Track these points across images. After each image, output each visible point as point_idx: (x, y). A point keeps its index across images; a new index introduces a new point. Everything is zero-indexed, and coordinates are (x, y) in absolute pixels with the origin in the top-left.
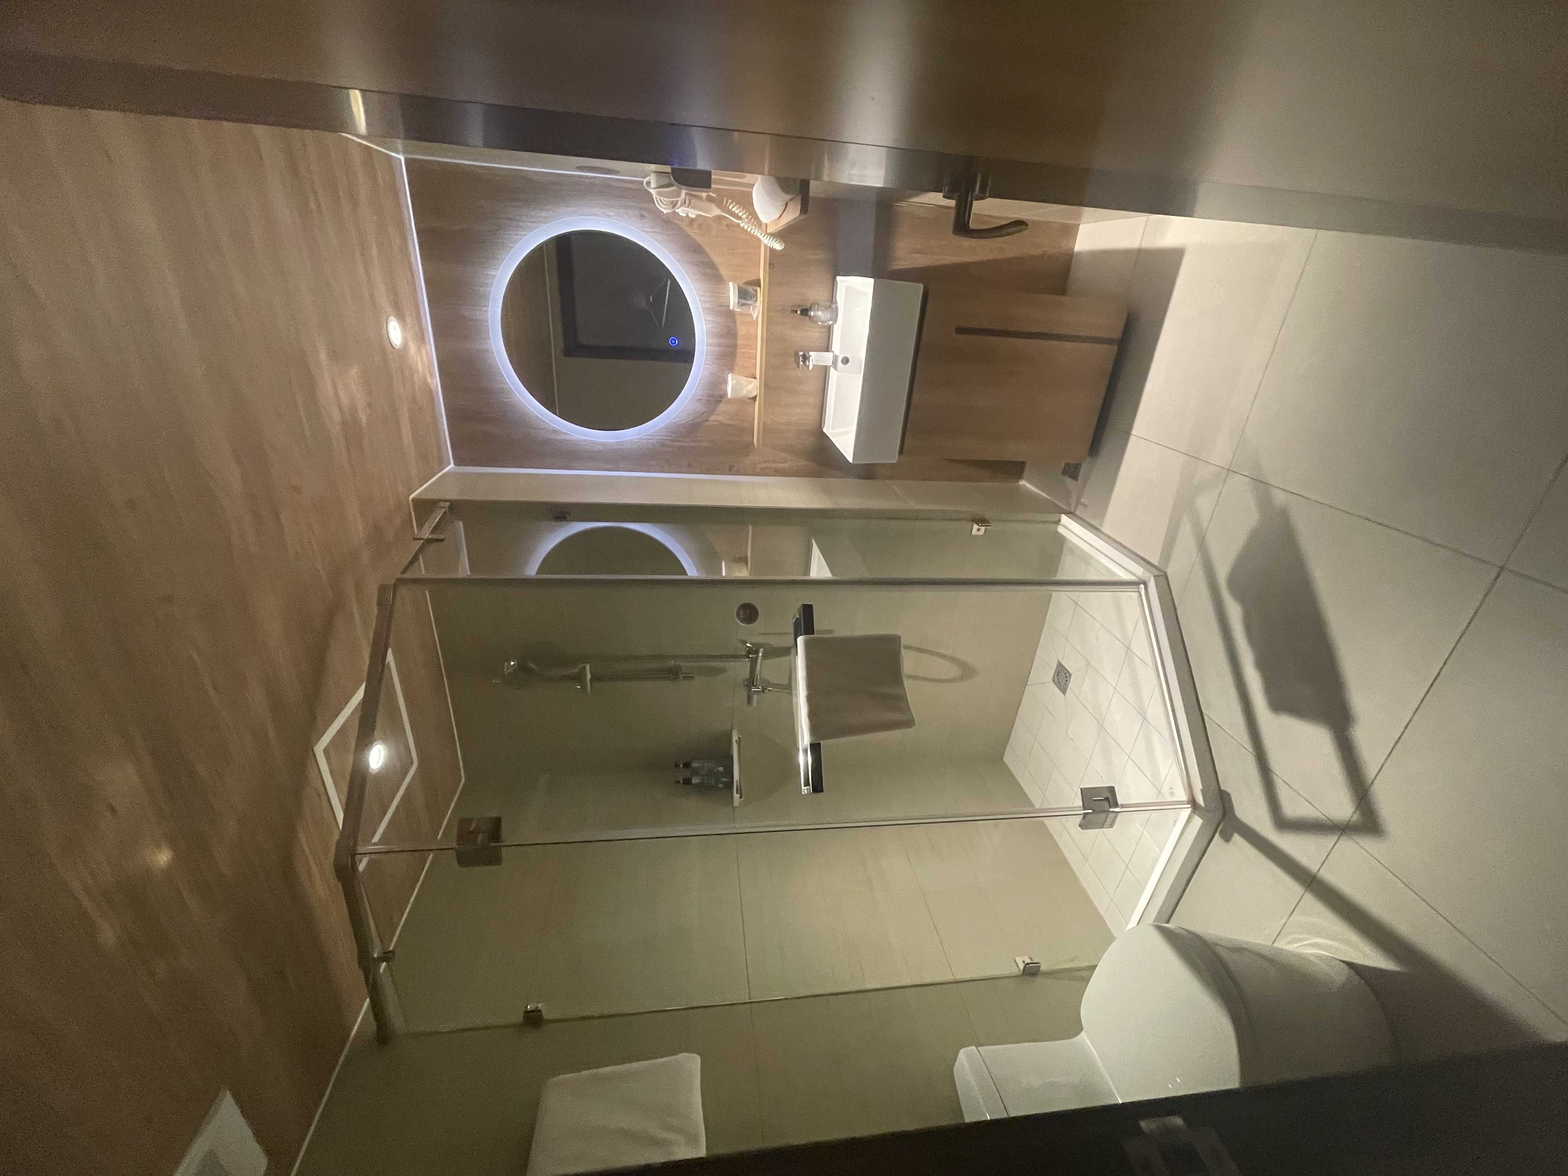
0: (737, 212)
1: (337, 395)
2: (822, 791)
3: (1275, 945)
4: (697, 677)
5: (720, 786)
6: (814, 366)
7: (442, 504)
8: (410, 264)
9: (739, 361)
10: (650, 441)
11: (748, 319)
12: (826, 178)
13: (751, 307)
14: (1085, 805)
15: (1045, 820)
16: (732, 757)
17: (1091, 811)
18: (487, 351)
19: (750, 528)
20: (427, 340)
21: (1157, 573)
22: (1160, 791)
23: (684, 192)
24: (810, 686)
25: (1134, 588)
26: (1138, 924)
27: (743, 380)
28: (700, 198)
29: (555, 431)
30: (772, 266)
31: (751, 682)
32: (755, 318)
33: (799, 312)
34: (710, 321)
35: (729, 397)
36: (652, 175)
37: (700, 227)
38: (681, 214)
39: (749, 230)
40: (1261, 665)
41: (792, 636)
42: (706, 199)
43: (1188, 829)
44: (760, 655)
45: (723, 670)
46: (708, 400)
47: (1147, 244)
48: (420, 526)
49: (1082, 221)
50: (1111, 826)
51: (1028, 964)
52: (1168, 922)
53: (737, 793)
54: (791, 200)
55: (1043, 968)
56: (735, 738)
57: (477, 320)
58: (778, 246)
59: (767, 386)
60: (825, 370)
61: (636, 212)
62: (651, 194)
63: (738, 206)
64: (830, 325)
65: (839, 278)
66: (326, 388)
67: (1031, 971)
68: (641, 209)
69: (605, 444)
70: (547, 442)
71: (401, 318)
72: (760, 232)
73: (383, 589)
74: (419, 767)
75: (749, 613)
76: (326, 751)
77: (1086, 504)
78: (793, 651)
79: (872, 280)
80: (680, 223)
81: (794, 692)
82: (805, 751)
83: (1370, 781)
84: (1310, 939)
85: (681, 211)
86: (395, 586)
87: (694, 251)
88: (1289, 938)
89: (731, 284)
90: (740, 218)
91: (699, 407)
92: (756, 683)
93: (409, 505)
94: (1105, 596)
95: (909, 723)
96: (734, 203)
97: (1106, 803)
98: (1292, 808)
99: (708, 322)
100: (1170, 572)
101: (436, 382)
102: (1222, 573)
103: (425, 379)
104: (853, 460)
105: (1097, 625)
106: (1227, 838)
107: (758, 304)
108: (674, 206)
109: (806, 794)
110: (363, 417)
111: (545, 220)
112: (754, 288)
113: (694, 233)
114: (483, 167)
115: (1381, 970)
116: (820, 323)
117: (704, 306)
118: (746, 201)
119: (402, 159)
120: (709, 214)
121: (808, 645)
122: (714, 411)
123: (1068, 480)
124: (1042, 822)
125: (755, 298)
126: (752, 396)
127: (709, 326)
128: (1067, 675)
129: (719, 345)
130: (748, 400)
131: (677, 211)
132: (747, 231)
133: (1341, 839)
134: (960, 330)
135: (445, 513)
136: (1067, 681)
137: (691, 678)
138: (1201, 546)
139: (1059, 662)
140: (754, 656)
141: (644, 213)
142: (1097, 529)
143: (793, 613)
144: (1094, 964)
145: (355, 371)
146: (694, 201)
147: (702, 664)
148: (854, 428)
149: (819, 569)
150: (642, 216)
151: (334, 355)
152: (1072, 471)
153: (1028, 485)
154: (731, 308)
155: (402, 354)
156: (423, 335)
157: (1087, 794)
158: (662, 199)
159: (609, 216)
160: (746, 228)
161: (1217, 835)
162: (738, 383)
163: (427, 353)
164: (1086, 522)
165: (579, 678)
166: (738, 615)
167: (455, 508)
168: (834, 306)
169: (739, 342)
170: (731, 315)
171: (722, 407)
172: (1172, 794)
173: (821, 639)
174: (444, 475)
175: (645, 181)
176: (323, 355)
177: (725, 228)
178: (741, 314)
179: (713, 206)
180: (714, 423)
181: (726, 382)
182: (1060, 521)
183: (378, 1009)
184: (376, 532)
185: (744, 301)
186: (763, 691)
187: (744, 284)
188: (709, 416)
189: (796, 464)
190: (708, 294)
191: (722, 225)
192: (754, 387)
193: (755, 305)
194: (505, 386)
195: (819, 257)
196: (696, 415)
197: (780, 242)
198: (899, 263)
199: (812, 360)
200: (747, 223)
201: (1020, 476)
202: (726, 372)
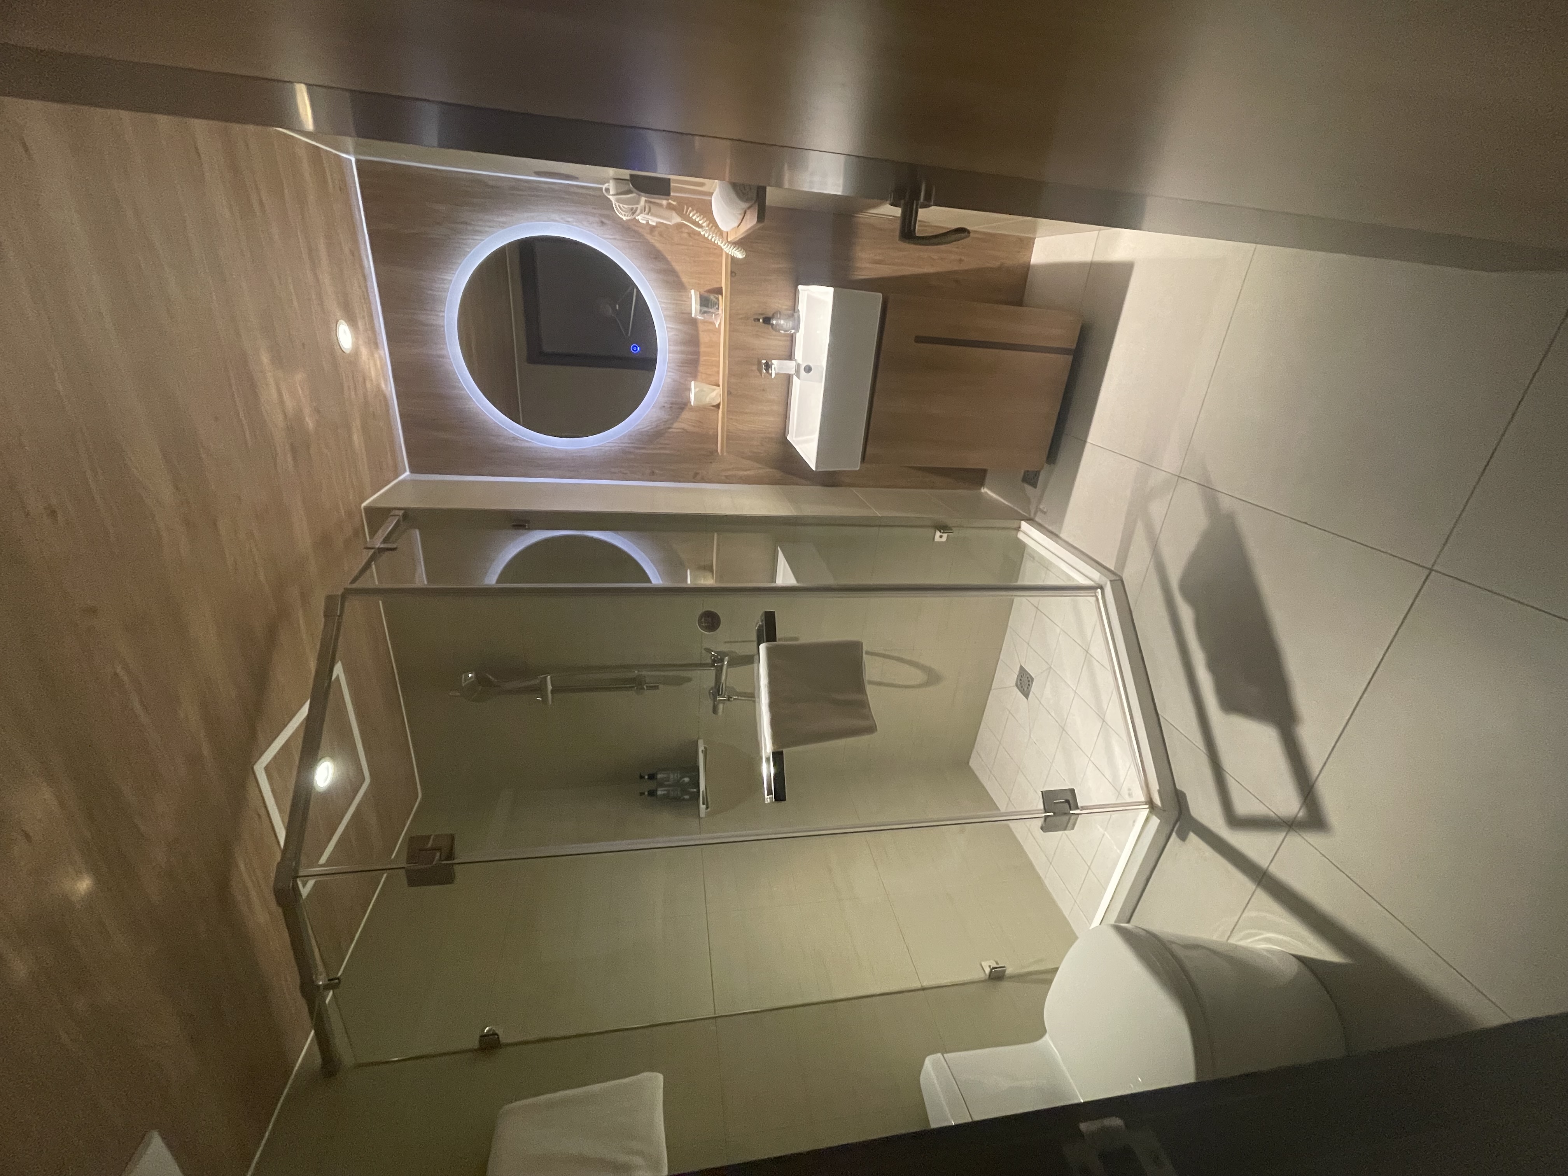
0: (697, 220)
1: (282, 402)
2: (785, 800)
3: (1229, 941)
4: (661, 686)
5: (687, 797)
6: (776, 374)
7: (397, 512)
8: (362, 267)
9: (701, 369)
10: (612, 448)
11: (710, 327)
12: (786, 186)
13: (714, 315)
14: (1046, 808)
15: (1011, 824)
16: (698, 768)
17: (1052, 814)
18: (443, 356)
19: (716, 535)
20: (380, 345)
21: (1113, 578)
22: (1119, 793)
23: (643, 199)
24: (772, 693)
25: (1091, 593)
26: (1100, 924)
27: (706, 387)
28: (661, 205)
29: (515, 439)
30: (733, 274)
31: (717, 690)
32: (717, 326)
33: (761, 320)
34: (673, 328)
35: (692, 404)
36: (611, 181)
37: (661, 235)
38: (641, 221)
39: (710, 238)
40: (1213, 665)
41: (755, 644)
42: (667, 208)
43: (1147, 829)
44: (726, 663)
45: (689, 680)
46: (671, 407)
47: (1098, 258)
48: (373, 534)
49: (1038, 235)
50: (1073, 829)
51: (994, 968)
52: (1129, 922)
53: (704, 804)
54: (749, 208)
55: (1009, 971)
56: (701, 748)
57: (432, 325)
58: (739, 255)
59: (730, 393)
60: (789, 378)
61: (597, 219)
62: (611, 201)
63: (698, 214)
64: (792, 334)
65: (800, 287)
66: (269, 394)
67: (997, 976)
68: (601, 215)
69: (566, 451)
71: (352, 321)
72: (721, 240)
73: (330, 599)
74: (370, 784)
75: (711, 621)
76: (267, 769)
77: (1045, 510)
78: (756, 657)
79: (831, 289)
80: (640, 230)
81: (757, 700)
82: (768, 759)
83: (1315, 778)
84: (1262, 934)
85: (641, 218)
86: (344, 597)
87: (656, 258)
88: (1242, 934)
89: (693, 291)
90: (700, 226)
91: (664, 416)
92: (722, 693)
93: (361, 513)
94: (1064, 601)
95: (871, 729)
96: (695, 212)
97: (1066, 805)
98: (1243, 807)
99: (669, 330)
100: (1126, 576)
101: (390, 388)
102: (1175, 577)
103: (378, 386)
104: (817, 467)
105: (1058, 630)
106: (1183, 837)
107: (720, 312)
108: (633, 213)
109: (769, 803)
110: (310, 423)
111: (503, 225)
112: (716, 296)
113: (654, 240)
114: (437, 170)
115: (1331, 963)
116: (782, 332)
117: (665, 313)
118: (706, 210)
119: (353, 160)
120: (670, 222)
121: (770, 652)
122: (677, 418)
123: (1028, 488)
124: (1008, 826)
125: (717, 306)
126: (715, 404)
127: (671, 334)
128: (1030, 679)
129: (682, 352)
130: (712, 408)
131: (637, 218)
132: (707, 238)
133: (1289, 834)
134: (919, 339)
135: (398, 521)
136: (1029, 685)
137: (656, 688)
138: (1154, 550)
139: (1021, 668)
140: (719, 664)
141: (604, 220)
142: (1057, 536)
143: (757, 621)
144: (1057, 966)
145: (299, 376)
146: (654, 209)
147: (671, 673)
148: (816, 436)
149: (785, 577)
150: (602, 223)
151: (278, 360)
152: (1031, 479)
153: (989, 492)
154: (693, 315)
155: (353, 359)
156: (376, 339)
157: (1047, 796)
158: (621, 205)
159: (568, 222)
160: (706, 236)
161: (1174, 834)
162: (702, 391)
163: (380, 357)
164: (1045, 528)
165: (540, 689)
166: (700, 623)
167: (409, 517)
168: (796, 315)
169: (702, 350)
170: (694, 322)
171: (686, 415)
172: (1130, 795)
173: (785, 646)
174: (399, 483)
175: (604, 187)
176: (265, 359)
177: (685, 235)
178: (704, 322)
179: (674, 214)
180: (678, 430)
181: (689, 390)
182: (1020, 527)
183: (323, 1041)
184: (324, 542)
185: (705, 309)
186: (729, 700)
187: (706, 291)
188: (672, 424)
189: (761, 471)
190: (669, 301)
191: (682, 232)
192: (717, 394)
193: (717, 313)
194: (463, 392)
195: (781, 266)
196: (658, 422)
197: (740, 251)
198: (860, 273)
199: (775, 368)
200: (708, 231)
201: (982, 484)
202: (689, 379)
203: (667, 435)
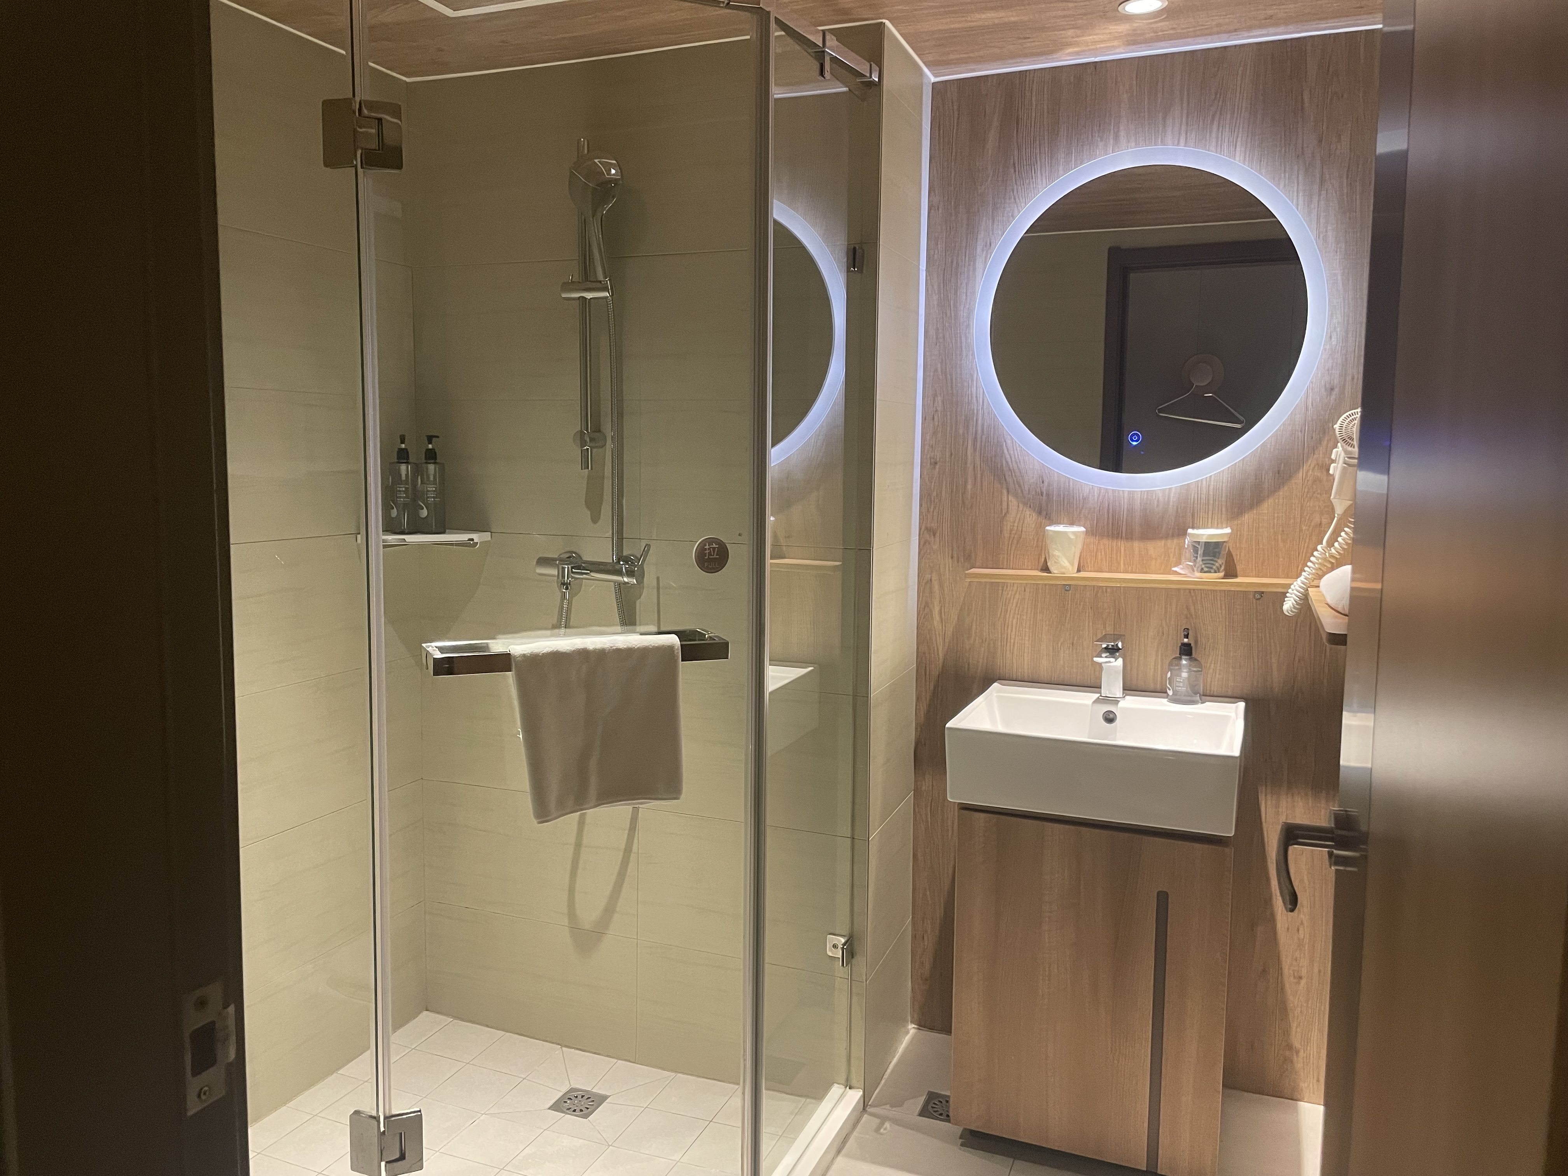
0: (1340, 539)
2: (439, 675)
4: (585, 473)
5: (394, 513)
6: (1100, 664)
9: (1106, 543)
10: (975, 399)
11: (1172, 558)
13: (1191, 564)
14: (393, 1119)
16: (443, 533)
17: (382, 1129)
27: (1075, 550)
29: (989, 246)
30: (1258, 596)
31: (579, 565)
32: (1174, 569)
33: (1186, 640)
34: (1169, 498)
35: (1048, 528)
37: (1317, 480)
38: (1335, 451)
39: (1312, 558)
44: (626, 579)
45: (595, 519)
46: (1041, 493)
56: (476, 537)
57: (1164, 126)
58: (1288, 605)
59: (1066, 589)
60: (1095, 686)
61: (1336, 381)
63: (1349, 541)
64: (1166, 692)
65: (1242, 705)
68: (1342, 388)
69: (969, 323)
70: (972, 230)
72: (1310, 576)
75: (713, 558)
77: (882, 1130)
79: (1238, 753)
80: (1322, 449)
85: (1339, 452)
87: (1279, 472)
89: (1228, 530)
90: (1330, 544)
91: (1029, 482)
92: (575, 573)
96: (1352, 535)
99: (1166, 493)
101: (1065, 60)
103: (1068, 43)
104: (948, 728)
107: (1198, 574)
108: (1345, 440)
109: (425, 649)
111: (1322, 237)
112: (1223, 568)
113: (1308, 470)
116: (1169, 675)
117: (1194, 487)
120: (1336, 497)
121: (665, 650)
122: (1025, 504)
125: (1206, 569)
126: (1049, 564)
127: (1159, 495)
128: (585, 1112)
129: (1131, 511)
130: (1043, 560)
131: (1339, 445)
132: (1312, 554)
134: (1163, 898)
135: (863, 76)
136: (574, 1111)
137: (584, 464)
139: (605, 1098)
140: (621, 569)
141: (1336, 391)
142: (840, 1149)
147: (607, 483)
148: (1000, 728)
149: (778, 676)
152: (935, 1107)
154: (1190, 531)
155: (1110, 15)
156: (1140, 43)
157: (411, 1122)
159: (1331, 337)
160: (1315, 553)
162: (1071, 542)
163: (1112, 48)
165: (587, 280)
166: (711, 541)
167: (870, 91)
168: (1198, 698)
169: (1136, 544)
170: (1180, 531)
171: (1030, 518)
174: (919, 69)
177: (1317, 519)
178: (1181, 547)
179: (1348, 503)
180: (1005, 504)
181: (1072, 523)
182: (851, 1088)
185: (1201, 550)
186: (563, 584)
187: (1229, 552)
188: (1016, 496)
189: (940, 641)
190: (1211, 493)
191: (1322, 513)
192: (1065, 568)
193: (1195, 569)
194: (1061, 168)
195: (1275, 672)
196: (1018, 474)
197: (1294, 608)
198: (1269, 803)
199: (1110, 662)
200: (1324, 556)
201: (924, 1024)
202: (1088, 523)
203: (997, 485)
